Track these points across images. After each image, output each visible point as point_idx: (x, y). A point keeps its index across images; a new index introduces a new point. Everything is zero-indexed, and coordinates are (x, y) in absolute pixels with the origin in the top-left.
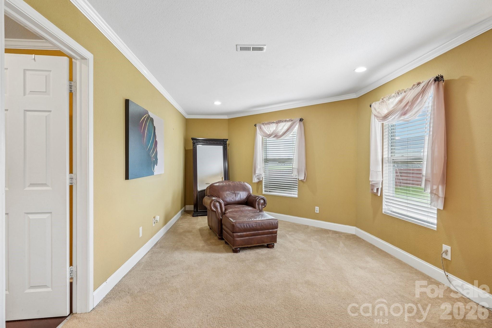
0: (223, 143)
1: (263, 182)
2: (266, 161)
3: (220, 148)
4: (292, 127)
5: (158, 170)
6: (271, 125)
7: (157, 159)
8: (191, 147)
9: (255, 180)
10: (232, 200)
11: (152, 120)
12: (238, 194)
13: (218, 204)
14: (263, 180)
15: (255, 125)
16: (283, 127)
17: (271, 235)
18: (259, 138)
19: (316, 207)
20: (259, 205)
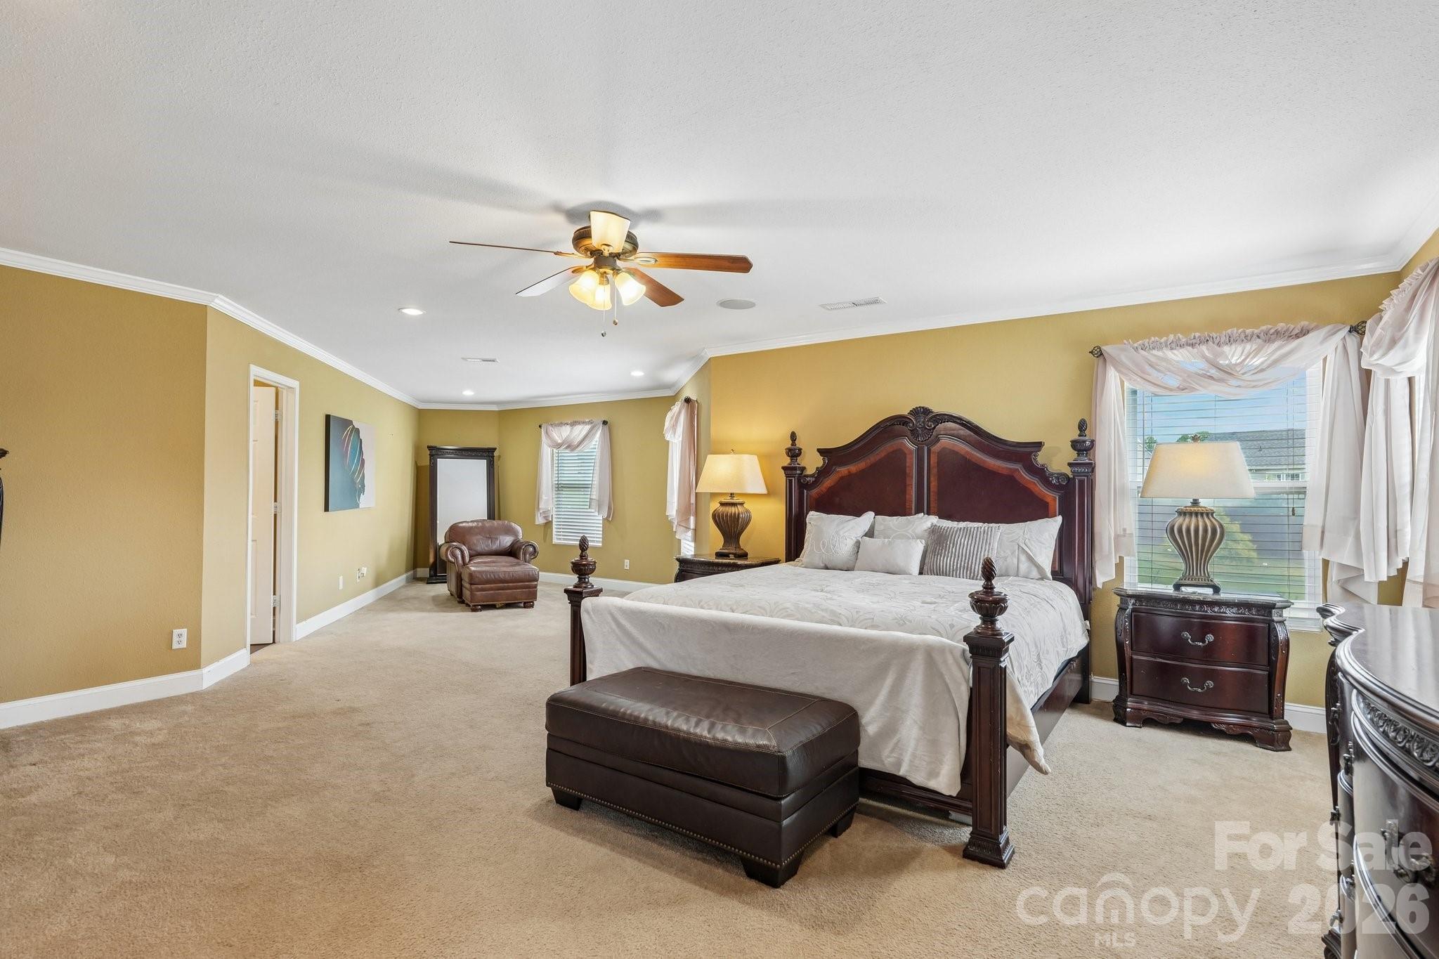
0: (487, 454)
1: (554, 523)
2: (560, 487)
3: (482, 464)
4: (591, 434)
5: (364, 500)
6: (564, 427)
7: (363, 486)
8: (426, 461)
9: (540, 520)
10: (486, 548)
11: (358, 431)
12: (497, 539)
13: (458, 552)
14: (554, 520)
15: (540, 426)
16: (580, 431)
17: (527, 590)
18: (546, 451)
19: (626, 561)
20: (525, 554)
